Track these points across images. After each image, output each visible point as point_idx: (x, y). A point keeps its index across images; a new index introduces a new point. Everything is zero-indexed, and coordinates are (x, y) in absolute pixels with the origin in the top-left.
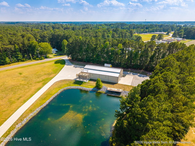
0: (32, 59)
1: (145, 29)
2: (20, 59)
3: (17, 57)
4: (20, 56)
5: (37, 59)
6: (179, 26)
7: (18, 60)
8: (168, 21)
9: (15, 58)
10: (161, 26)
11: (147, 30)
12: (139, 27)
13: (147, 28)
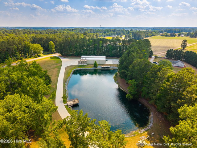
0: (28, 57)
1: (103, 33)
2: (19, 58)
3: (16, 56)
4: (18, 55)
5: (32, 57)
6: (127, 31)
7: (17, 58)
8: (117, 27)
9: (15, 57)
10: (114, 31)
11: (105, 34)
12: (98, 32)
13: (104, 33)
